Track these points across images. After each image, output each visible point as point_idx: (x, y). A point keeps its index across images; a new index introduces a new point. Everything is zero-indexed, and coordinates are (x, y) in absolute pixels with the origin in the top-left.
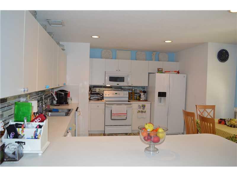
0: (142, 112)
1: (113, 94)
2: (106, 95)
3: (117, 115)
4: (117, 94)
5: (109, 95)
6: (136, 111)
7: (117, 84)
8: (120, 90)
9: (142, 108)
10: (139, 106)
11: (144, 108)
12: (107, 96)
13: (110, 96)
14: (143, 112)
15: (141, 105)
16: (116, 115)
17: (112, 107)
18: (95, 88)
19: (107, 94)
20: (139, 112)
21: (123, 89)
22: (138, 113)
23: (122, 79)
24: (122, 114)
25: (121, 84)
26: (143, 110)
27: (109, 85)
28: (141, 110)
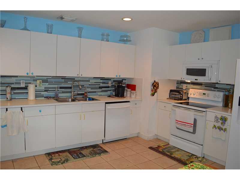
0: (220, 129)
1: (200, 94)
2: (191, 94)
3: (181, 123)
4: (205, 94)
5: (194, 95)
7: (196, 80)
8: (213, 89)
9: (221, 121)
10: (216, 117)
11: (225, 123)
12: (192, 96)
14: (222, 129)
15: (219, 116)
16: (180, 122)
17: (175, 110)
18: (182, 85)
20: (214, 128)
21: (217, 88)
22: (213, 128)
23: (201, 72)
24: (187, 124)
25: (201, 79)
26: (222, 127)
27: (189, 81)
28: (219, 124)
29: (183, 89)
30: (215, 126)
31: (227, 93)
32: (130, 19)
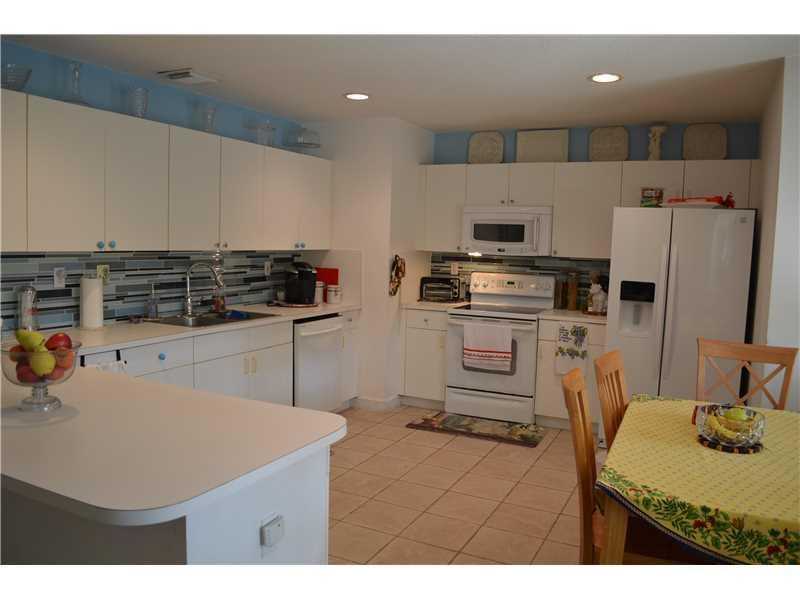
0: (573, 354)
1: (500, 283)
2: (476, 286)
3: (480, 354)
4: (513, 283)
5: (485, 286)
6: (548, 348)
7: (499, 250)
8: (528, 270)
9: (573, 338)
10: (562, 330)
11: (582, 341)
12: (480, 289)
13: (488, 290)
14: (577, 354)
15: (569, 327)
16: (476, 353)
18: (447, 264)
19: (483, 282)
20: (560, 354)
21: (538, 268)
22: (557, 354)
23: (514, 233)
24: (495, 354)
25: (513, 249)
26: (576, 349)
27: (477, 254)
28: (570, 345)
29: (452, 273)
30: (561, 350)
31: (563, 278)
32: (364, 97)
